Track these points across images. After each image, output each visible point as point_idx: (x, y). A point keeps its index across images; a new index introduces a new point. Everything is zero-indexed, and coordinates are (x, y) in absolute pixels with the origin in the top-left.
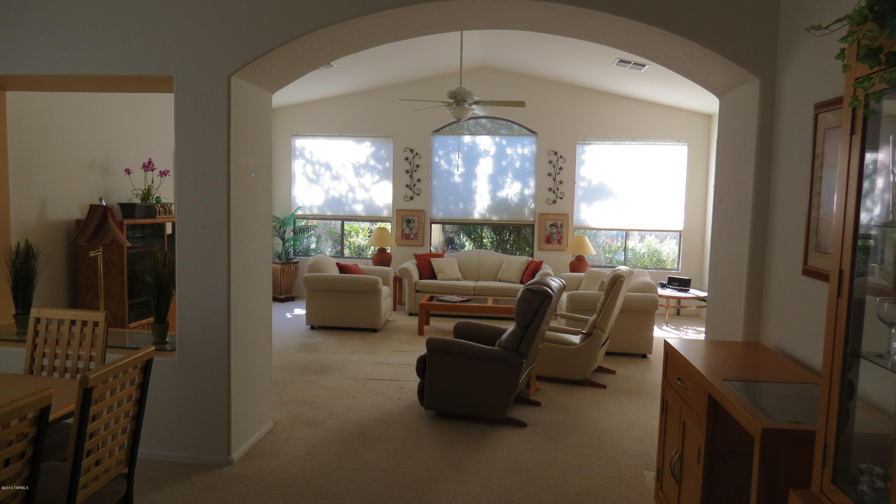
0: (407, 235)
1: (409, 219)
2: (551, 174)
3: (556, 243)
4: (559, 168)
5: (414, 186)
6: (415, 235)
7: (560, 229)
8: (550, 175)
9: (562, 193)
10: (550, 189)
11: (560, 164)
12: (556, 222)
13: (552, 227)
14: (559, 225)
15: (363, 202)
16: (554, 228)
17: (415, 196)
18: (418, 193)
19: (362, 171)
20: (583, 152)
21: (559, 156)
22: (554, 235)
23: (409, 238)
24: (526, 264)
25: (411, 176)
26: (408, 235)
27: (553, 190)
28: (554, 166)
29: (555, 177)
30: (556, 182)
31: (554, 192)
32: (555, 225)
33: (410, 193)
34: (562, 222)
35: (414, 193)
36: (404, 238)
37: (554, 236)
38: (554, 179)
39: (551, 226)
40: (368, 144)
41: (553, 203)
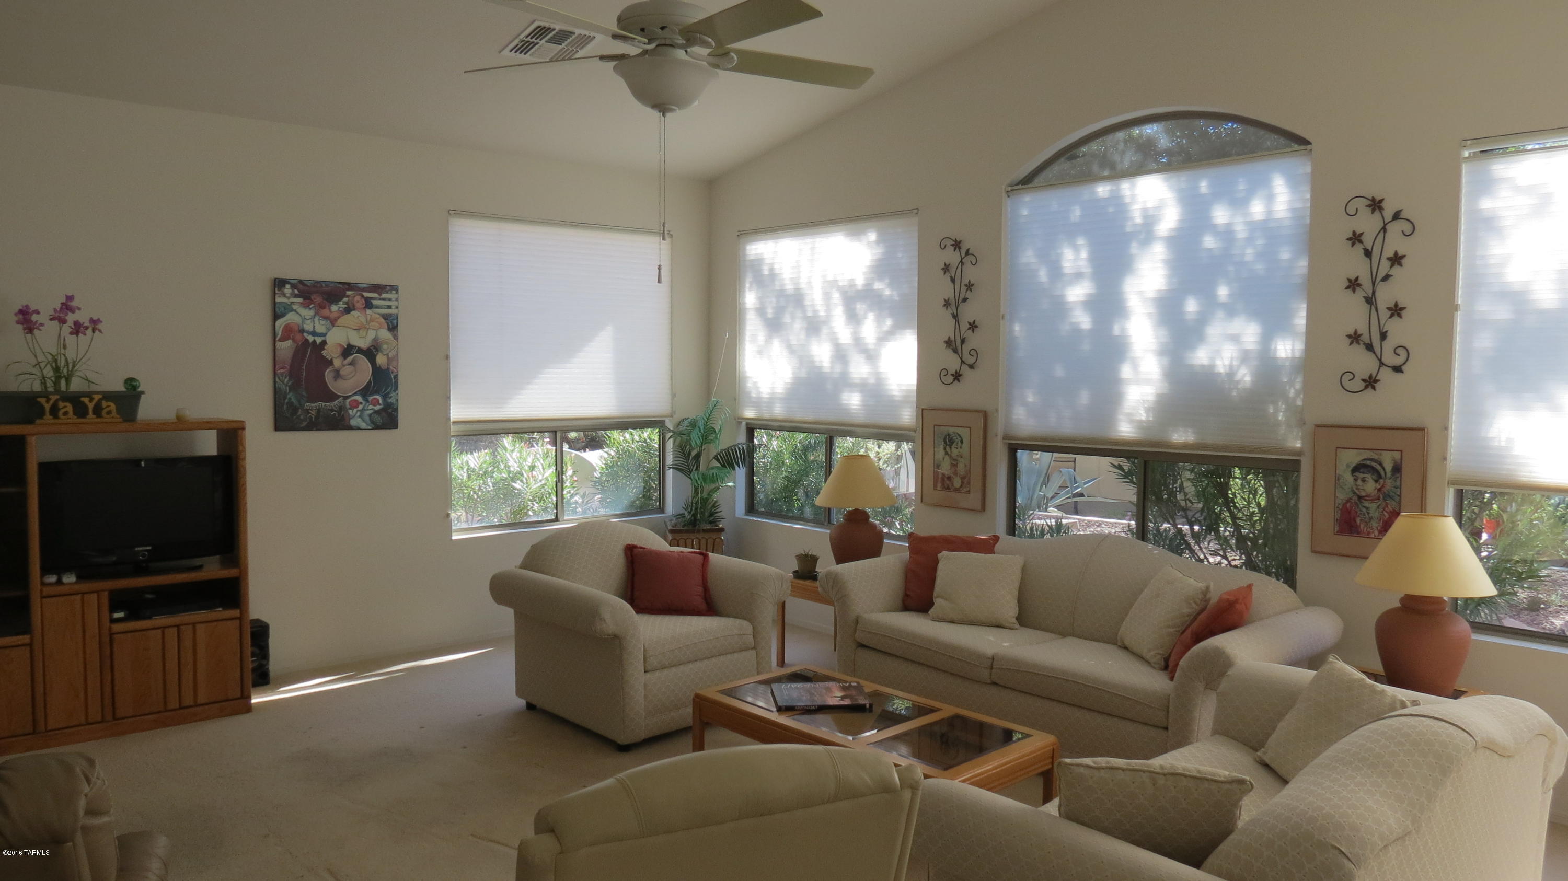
0: (946, 479)
1: (949, 435)
2: (1360, 281)
3: (1376, 533)
4: (1389, 259)
5: (963, 341)
6: (963, 478)
7: (1389, 484)
8: (1353, 284)
9: (1400, 351)
10: (1355, 338)
11: (1395, 242)
12: (1376, 457)
13: (1361, 475)
14: (1388, 467)
15: (863, 387)
16: (1369, 477)
17: (965, 370)
18: (971, 360)
19: (860, 307)
20: (1486, 186)
21: (1388, 214)
22: (1366, 504)
23: (950, 486)
24: (1195, 602)
25: (955, 316)
26: (949, 478)
27: (1365, 338)
28: (1368, 253)
29: (1374, 293)
30: (1377, 310)
31: (1369, 347)
32: (1373, 468)
33: (953, 363)
34: (1397, 455)
35: (963, 362)
36: (939, 485)
37: (1367, 508)
38: (1370, 301)
39: (1356, 469)
40: (872, 236)
41: (1366, 387)
